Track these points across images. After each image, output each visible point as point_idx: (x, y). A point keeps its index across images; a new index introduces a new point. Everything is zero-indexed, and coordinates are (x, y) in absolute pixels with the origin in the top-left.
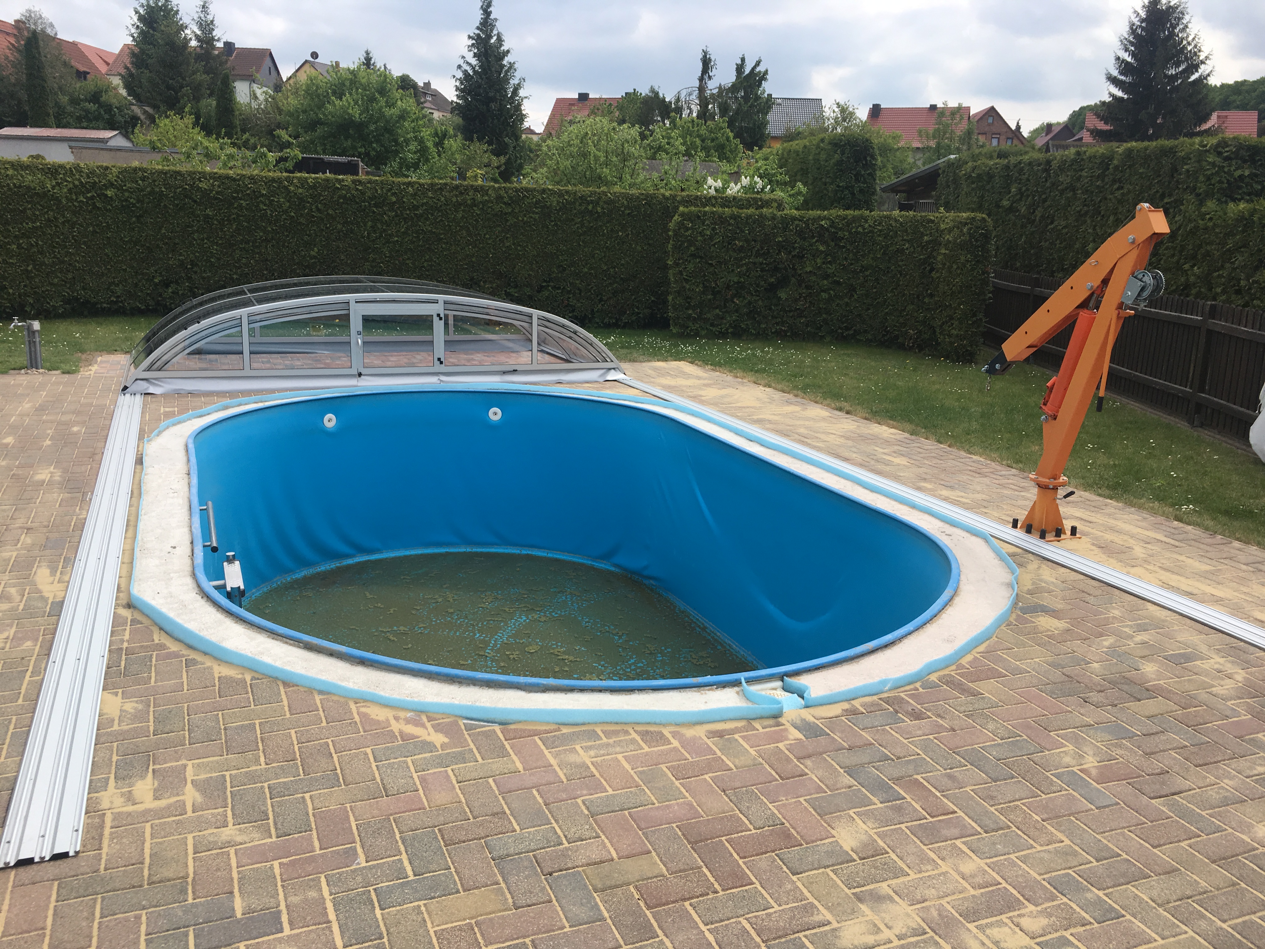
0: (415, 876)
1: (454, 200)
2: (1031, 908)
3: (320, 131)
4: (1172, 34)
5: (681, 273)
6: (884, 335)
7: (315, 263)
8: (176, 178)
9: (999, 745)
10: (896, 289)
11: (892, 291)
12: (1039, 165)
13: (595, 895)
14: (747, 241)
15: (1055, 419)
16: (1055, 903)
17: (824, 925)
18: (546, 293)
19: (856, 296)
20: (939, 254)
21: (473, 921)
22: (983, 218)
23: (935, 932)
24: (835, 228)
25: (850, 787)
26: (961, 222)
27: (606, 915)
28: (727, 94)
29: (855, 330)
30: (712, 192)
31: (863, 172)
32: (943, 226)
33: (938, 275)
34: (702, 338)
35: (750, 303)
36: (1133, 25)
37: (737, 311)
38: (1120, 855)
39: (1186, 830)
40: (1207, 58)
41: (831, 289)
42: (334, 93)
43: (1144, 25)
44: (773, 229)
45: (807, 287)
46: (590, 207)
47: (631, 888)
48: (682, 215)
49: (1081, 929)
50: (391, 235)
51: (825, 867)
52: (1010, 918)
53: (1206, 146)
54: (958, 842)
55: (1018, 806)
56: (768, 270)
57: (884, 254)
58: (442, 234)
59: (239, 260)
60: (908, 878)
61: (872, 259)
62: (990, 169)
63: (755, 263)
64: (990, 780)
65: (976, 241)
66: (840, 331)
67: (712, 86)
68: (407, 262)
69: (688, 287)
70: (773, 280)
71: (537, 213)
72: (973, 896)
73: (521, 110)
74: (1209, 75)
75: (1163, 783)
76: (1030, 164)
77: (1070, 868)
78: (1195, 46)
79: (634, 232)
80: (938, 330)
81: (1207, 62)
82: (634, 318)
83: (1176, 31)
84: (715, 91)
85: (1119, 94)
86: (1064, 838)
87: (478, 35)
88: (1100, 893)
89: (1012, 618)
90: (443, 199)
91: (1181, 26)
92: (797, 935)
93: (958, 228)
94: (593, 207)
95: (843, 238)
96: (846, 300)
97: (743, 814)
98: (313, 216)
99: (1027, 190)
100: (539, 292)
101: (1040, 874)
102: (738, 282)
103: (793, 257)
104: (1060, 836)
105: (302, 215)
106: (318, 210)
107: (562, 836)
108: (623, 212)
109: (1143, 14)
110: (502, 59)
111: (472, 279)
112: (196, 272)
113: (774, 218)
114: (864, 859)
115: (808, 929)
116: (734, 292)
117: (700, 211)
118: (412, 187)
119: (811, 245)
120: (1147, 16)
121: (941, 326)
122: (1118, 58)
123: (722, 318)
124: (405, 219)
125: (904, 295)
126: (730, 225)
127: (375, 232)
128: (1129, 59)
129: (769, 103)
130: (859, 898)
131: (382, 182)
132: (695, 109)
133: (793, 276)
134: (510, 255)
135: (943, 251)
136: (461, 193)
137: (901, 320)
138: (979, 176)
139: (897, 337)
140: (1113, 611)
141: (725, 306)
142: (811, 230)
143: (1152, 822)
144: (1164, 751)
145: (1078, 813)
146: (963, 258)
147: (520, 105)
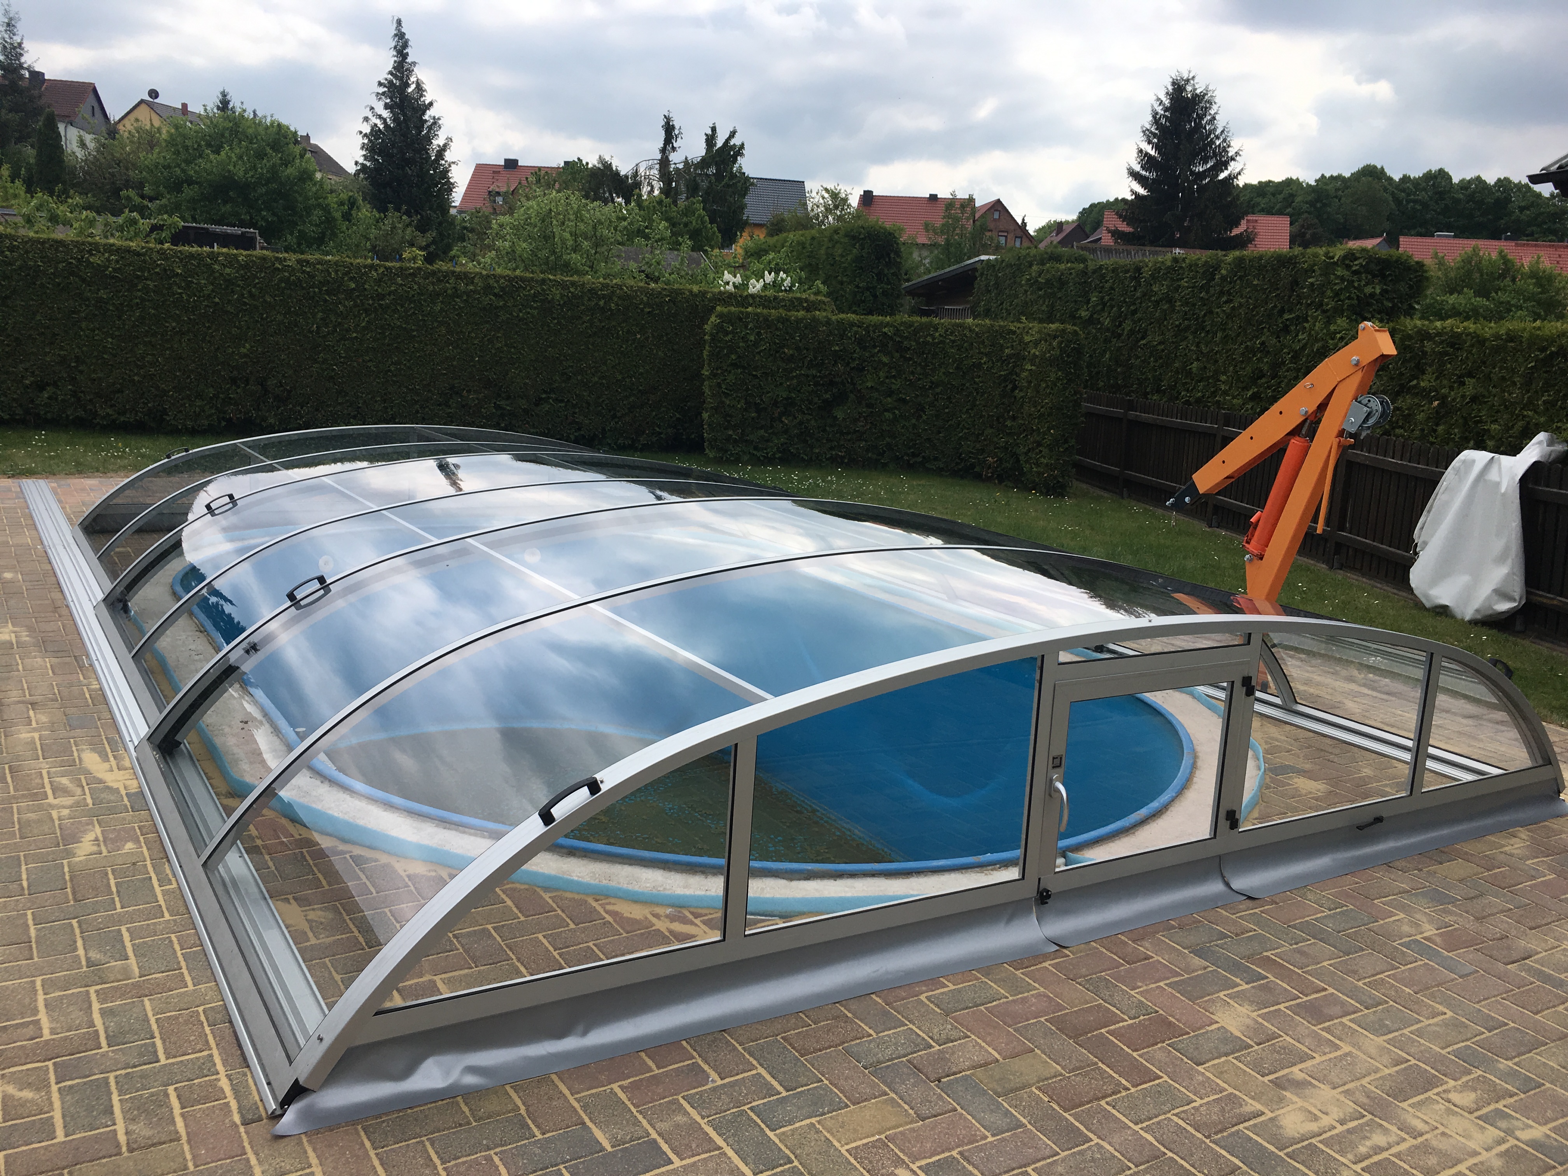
0: (788, 1091)
1: (431, 288)
2: (1452, 1083)
3: (188, 192)
4: (1199, 126)
5: (719, 385)
6: (957, 464)
7: (246, 362)
8: (57, 250)
9: (1329, 916)
10: (972, 409)
11: (967, 412)
12: (1127, 271)
13: (1000, 1100)
14: (798, 349)
15: (1261, 559)
16: (1472, 1076)
17: (1259, 1116)
18: (547, 407)
19: (925, 417)
20: (1023, 370)
21: (883, 1137)
22: (1075, 331)
23: (1373, 1114)
24: (901, 336)
25: (1205, 968)
26: (1049, 335)
27: (1024, 1121)
28: (695, 170)
29: (924, 457)
30: (730, 288)
31: (886, 271)
32: (1027, 339)
33: (1022, 394)
34: (746, 464)
35: (801, 423)
36: (1157, 113)
37: (786, 432)
38: (1507, 1024)
39: (1557, 996)
40: (1237, 153)
41: (896, 408)
42: (209, 145)
43: (1167, 114)
44: (828, 336)
45: (869, 406)
46: (602, 303)
47: (1033, 1089)
48: (720, 316)
49: (1512, 1100)
50: (348, 330)
51: (1226, 1055)
52: (1437, 1094)
53: (1333, 258)
54: (1345, 1020)
55: (1383, 980)
56: (823, 385)
57: (957, 368)
58: (413, 331)
59: (143, 358)
60: (1314, 1062)
61: (944, 373)
62: (1062, 274)
63: (808, 376)
64: (1341, 954)
65: (1068, 356)
66: (906, 458)
67: (676, 159)
68: (369, 364)
69: (728, 402)
70: (828, 396)
71: (535, 308)
72: (1390, 1074)
73: (449, 178)
74: (1239, 173)
75: (1509, 948)
76: (1114, 270)
77: (1467, 1040)
78: (1224, 140)
79: (656, 334)
80: (1022, 458)
81: (1238, 158)
82: (654, 439)
83: (1204, 122)
84: (681, 166)
85: (1142, 191)
86: (1445, 1010)
87: (390, 82)
88: (1510, 1063)
89: (1268, 780)
90: (416, 287)
91: (1209, 118)
92: (1236, 1128)
93: (1046, 341)
94: (605, 303)
95: (909, 349)
96: (914, 421)
97: (1109, 1004)
98: (245, 304)
99: (1111, 299)
100: (537, 405)
101: (1443, 1048)
102: (786, 399)
103: (852, 369)
104: (1441, 1008)
105: (229, 301)
106: (251, 295)
107: (926, 1038)
108: (642, 310)
109: (1167, 102)
110: (424, 113)
111: (452, 388)
112: (81, 372)
113: (828, 322)
114: (1261, 1044)
115: (1245, 1121)
116: (782, 409)
117: (742, 313)
118: (376, 270)
119: (873, 356)
120: (1171, 103)
121: (1026, 454)
122: (1141, 151)
123: (768, 441)
124: (366, 311)
125: (981, 417)
126: (777, 329)
127: (327, 326)
128: (1152, 153)
129: (745, 183)
130: (1278, 1084)
131: (336, 263)
132: (657, 186)
133: (851, 392)
134: (501, 358)
135: (1028, 367)
136: (439, 280)
137: (978, 446)
138: (1048, 281)
139: (973, 466)
140: (1365, 770)
141: (772, 427)
142: (872, 339)
143: (1519, 988)
144: (1493, 915)
145: (1445, 983)
146: (1053, 376)
147: (446, 171)
